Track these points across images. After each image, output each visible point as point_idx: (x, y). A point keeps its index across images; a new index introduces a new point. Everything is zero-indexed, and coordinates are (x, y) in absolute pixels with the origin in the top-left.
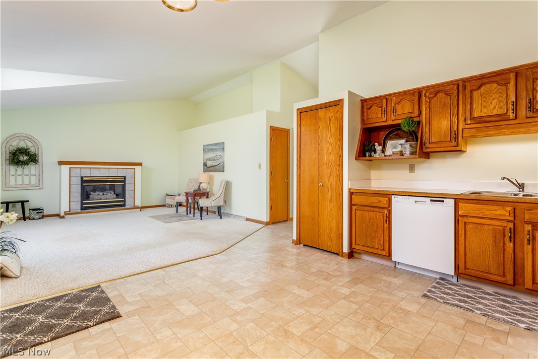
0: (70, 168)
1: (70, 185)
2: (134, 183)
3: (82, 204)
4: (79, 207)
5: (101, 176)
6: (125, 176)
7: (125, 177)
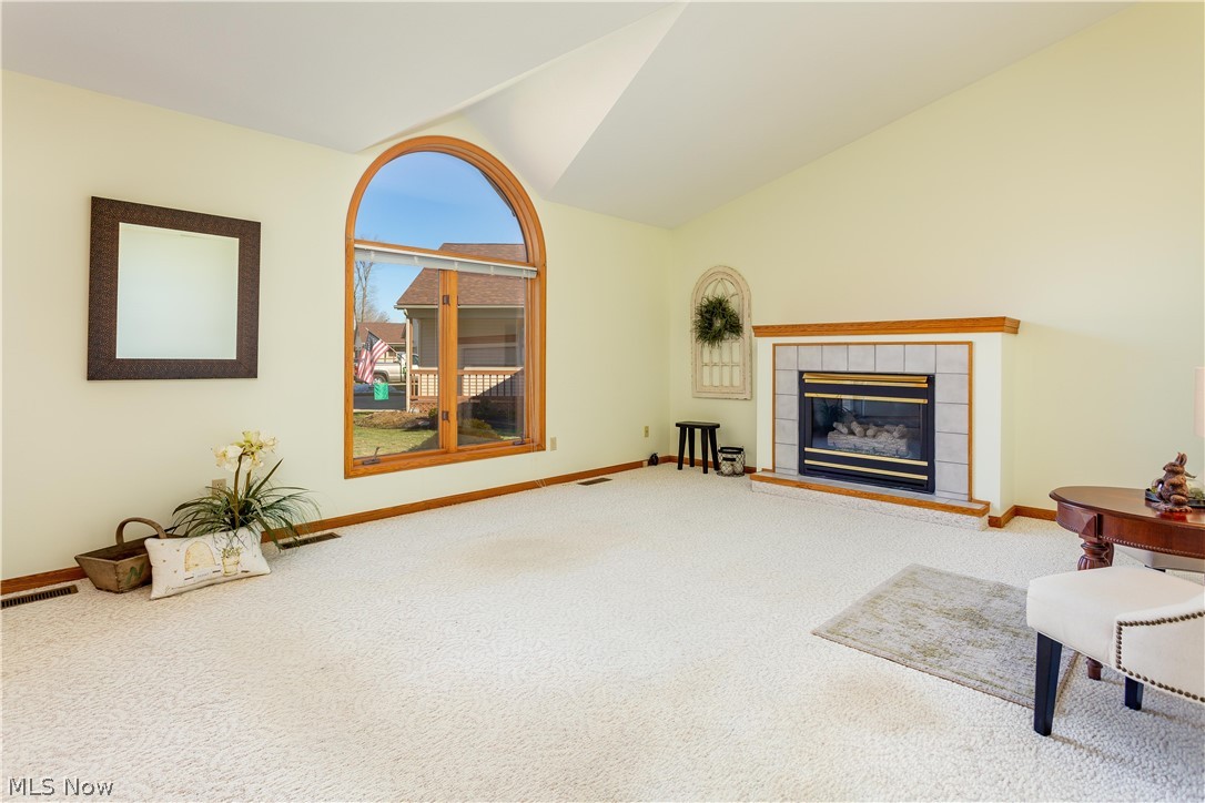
0: (774, 345)
1: (774, 394)
2: (970, 404)
3: (803, 455)
4: (793, 462)
5: (851, 370)
6: (930, 371)
7: (931, 379)
